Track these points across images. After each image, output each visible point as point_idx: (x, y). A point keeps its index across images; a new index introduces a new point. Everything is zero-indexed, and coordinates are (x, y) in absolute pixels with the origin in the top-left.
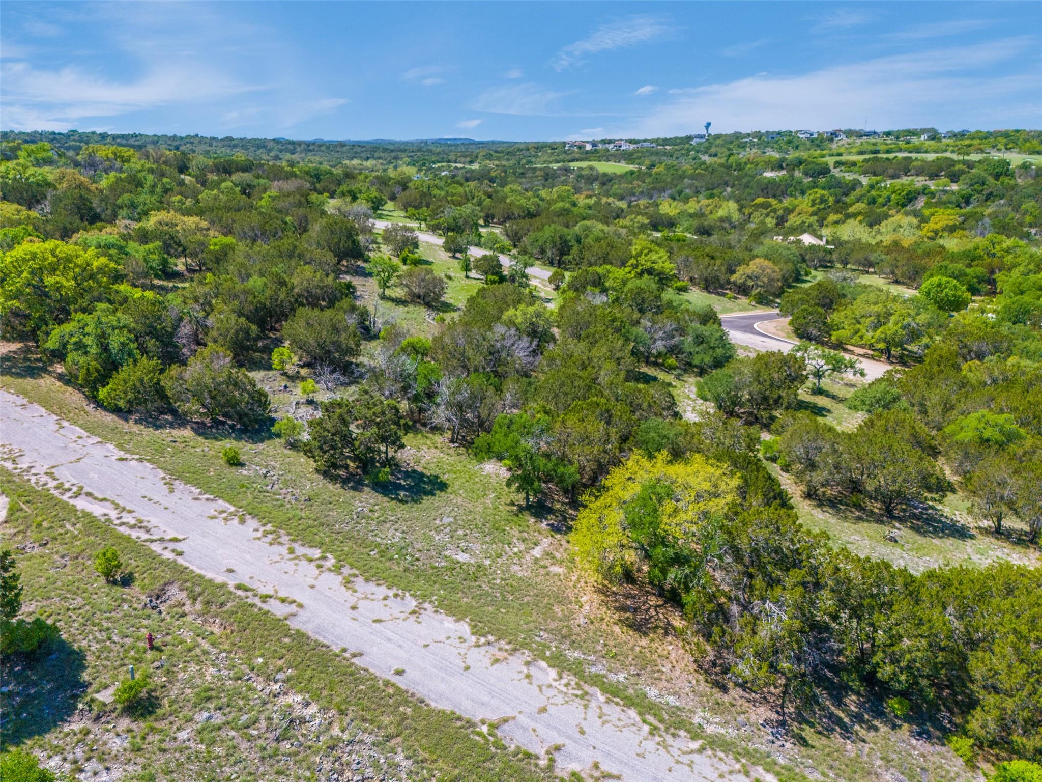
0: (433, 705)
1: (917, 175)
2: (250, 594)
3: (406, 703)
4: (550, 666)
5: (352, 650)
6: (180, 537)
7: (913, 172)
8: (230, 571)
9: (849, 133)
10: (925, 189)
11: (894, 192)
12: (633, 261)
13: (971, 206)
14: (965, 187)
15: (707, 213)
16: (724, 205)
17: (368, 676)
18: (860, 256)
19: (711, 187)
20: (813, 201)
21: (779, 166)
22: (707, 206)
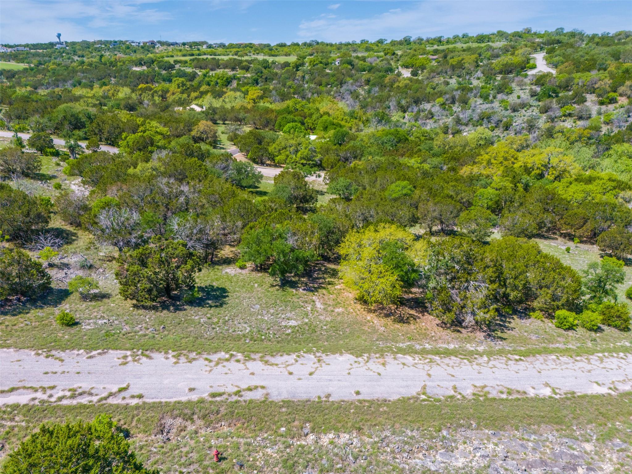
0: (391, 399)
1: (224, 68)
2: (225, 396)
3: (379, 406)
4: (404, 355)
5: (322, 395)
6: (124, 386)
7: (221, 66)
8: (191, 390)
9: (162, 43)
10: (234, 76)
11: (218, 78)
12: (141, 128)
13: (260, 85)
14: (254, 74)
15: (110, 95)
16: (121, 90)
17: (348, 404)
18: (232, 115)
19: (100, 78)
20: (178, 85)
21: (140, 63)
22: (109, 90)
